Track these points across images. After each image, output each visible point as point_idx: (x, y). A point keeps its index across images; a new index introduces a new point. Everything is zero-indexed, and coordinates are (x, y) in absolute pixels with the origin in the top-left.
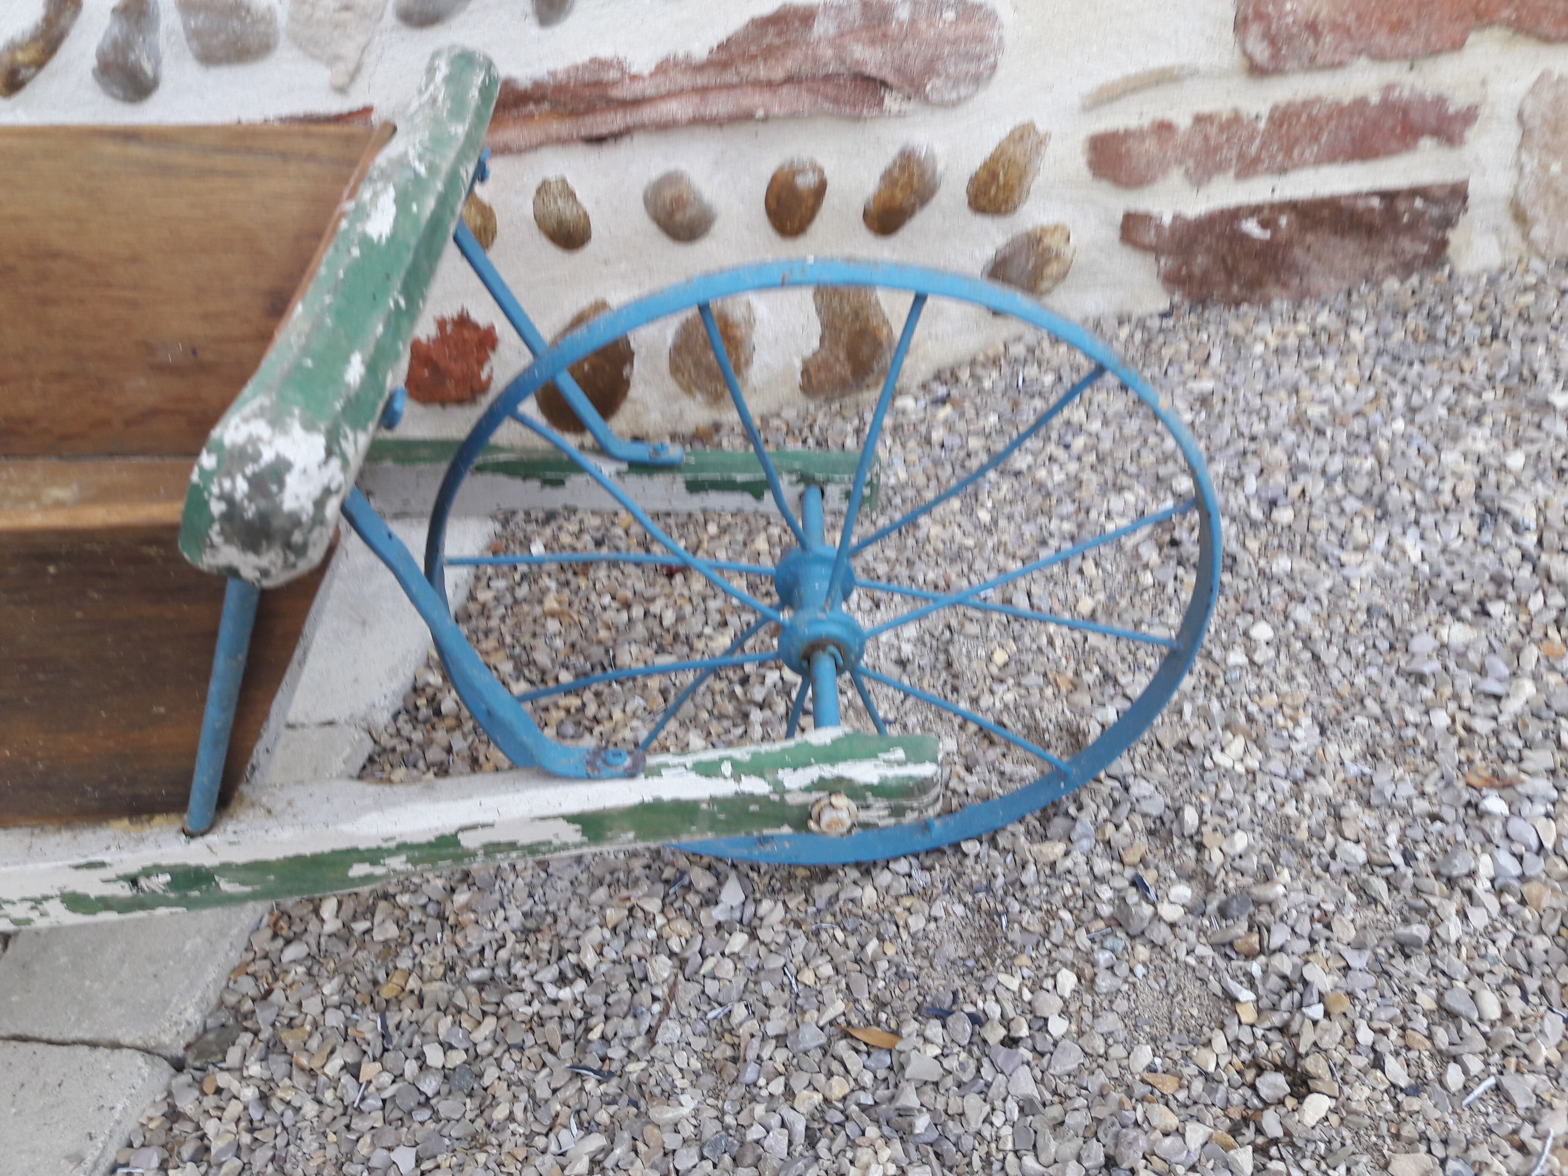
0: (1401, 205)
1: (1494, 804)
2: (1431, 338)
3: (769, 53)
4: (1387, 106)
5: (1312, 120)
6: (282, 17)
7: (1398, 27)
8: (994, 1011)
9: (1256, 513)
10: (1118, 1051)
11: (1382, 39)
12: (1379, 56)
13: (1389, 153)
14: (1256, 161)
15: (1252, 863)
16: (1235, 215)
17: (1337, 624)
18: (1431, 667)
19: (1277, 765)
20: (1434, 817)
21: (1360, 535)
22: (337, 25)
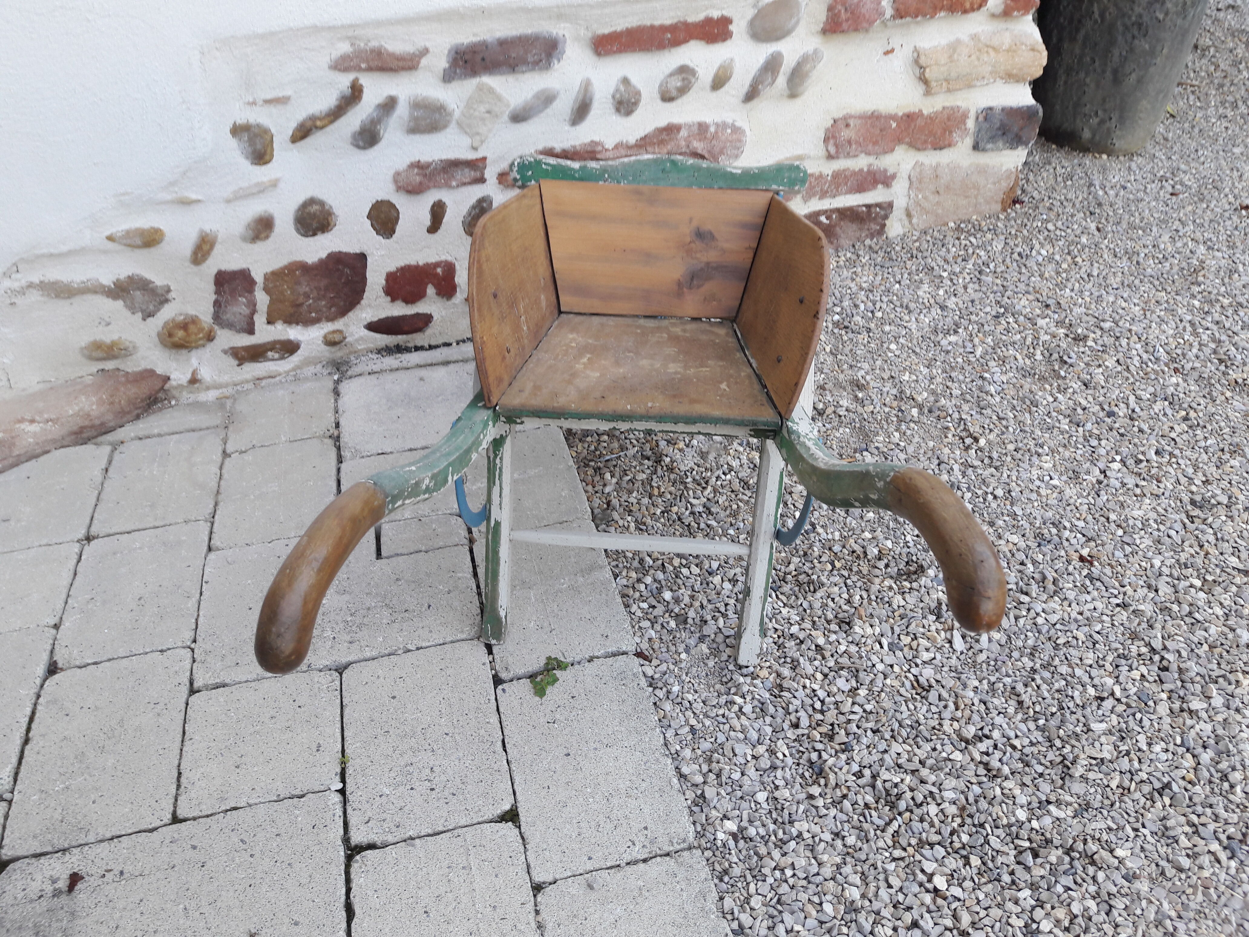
0: (873, 210)
1: (986, 375)
2: (891, 259)
3: (662, 142)
4: (869, 172)
5: (846, 177)
6: (457, 114)
7: (875, 143)
8: (880, 445)
9: (870, 314)
10: (923, 445)
11: (870, 147)
12: (868, 154)
13: (869, 190)
14: (827, 192)
15: (932, 399)
16: (818, 214)
17: (915, 342)
18: (950, 348)
19: (921, 377)
20: (973, 381)
21: (907, 318)
22: (483, 119)
